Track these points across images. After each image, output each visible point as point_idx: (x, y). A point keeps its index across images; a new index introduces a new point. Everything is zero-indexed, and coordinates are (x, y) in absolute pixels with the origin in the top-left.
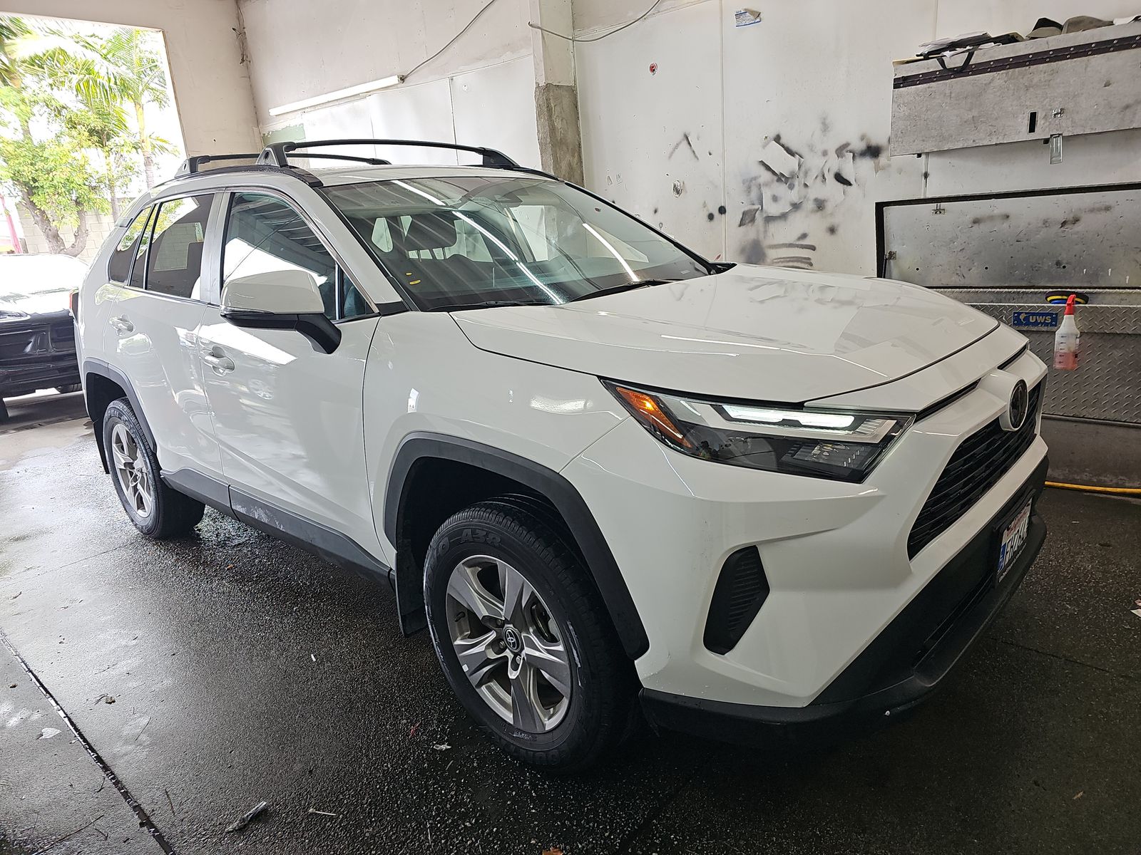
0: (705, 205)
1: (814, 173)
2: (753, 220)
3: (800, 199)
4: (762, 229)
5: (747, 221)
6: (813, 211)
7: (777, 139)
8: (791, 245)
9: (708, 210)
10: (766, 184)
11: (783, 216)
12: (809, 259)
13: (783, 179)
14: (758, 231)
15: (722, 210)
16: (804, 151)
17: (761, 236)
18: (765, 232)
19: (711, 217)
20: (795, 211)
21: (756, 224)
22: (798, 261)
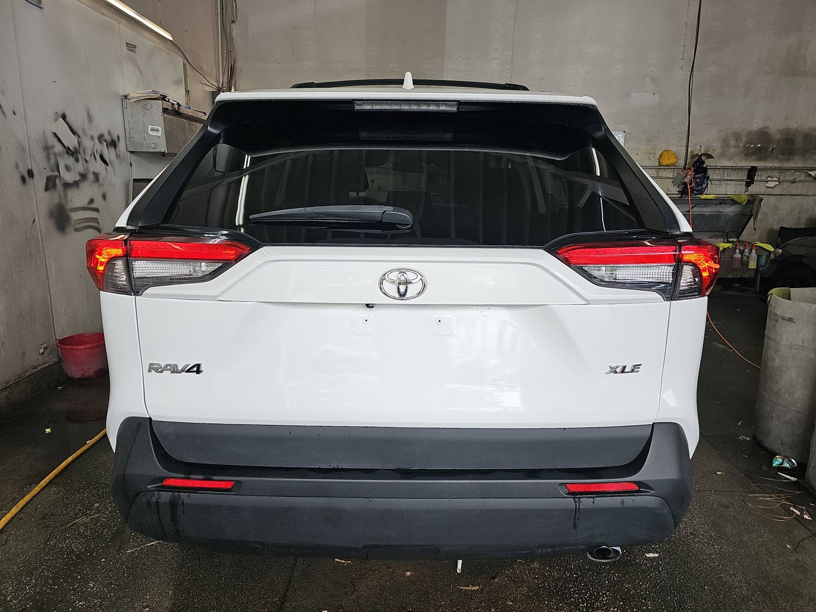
0: (17, 166)
1: (89, 152)
2: (55, 186)
3: (84, 171)
4: (62, 194)
5: (51, 186)
6: (93, 182)
7: (64, 117)
8: (84, 209)
9: (20, 172)
10: (60, 155)
11: (76, 184)
12: (97, 219)
13: (70, 152)
14: (60, 195)
15: (31, 174)
16: (80, 133)
17: (63, 201)
18: (66, 196)
19: (23, 180)
20: (83, 180)
21: (57, 189)
22: (91, 221)
